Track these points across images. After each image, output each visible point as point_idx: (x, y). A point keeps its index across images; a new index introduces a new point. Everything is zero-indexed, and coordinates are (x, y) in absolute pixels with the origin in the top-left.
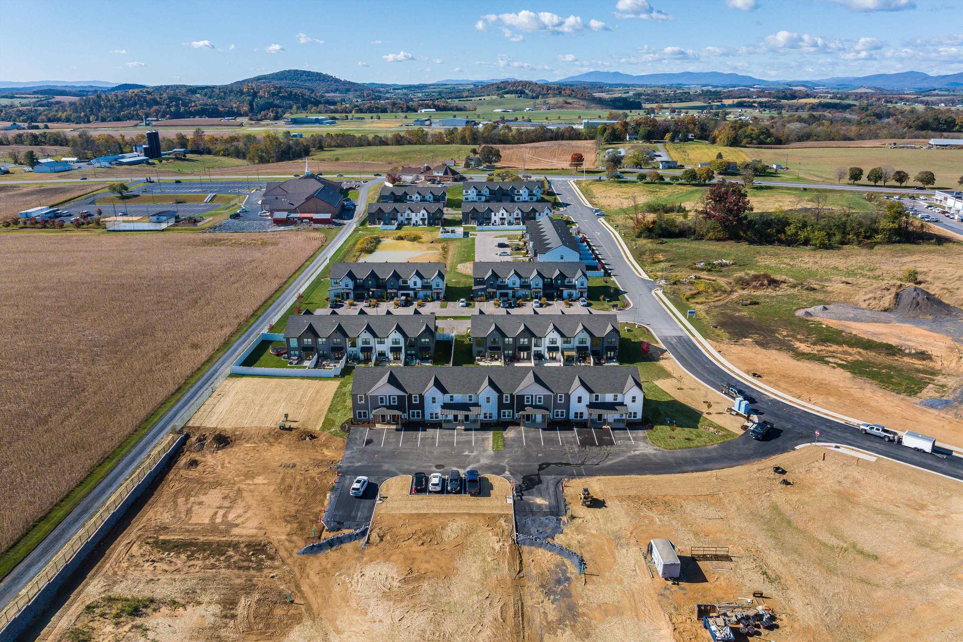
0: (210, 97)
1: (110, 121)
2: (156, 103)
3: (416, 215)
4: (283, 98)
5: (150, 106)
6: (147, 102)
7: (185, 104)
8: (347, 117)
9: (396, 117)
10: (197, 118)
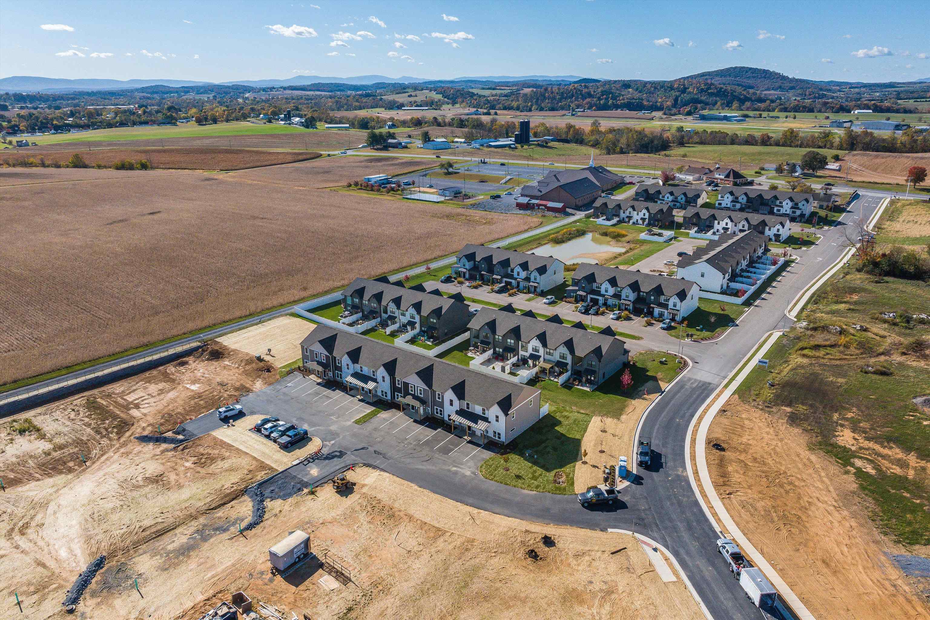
0: (640, 92)
1: (546, 110)
2: (590, 95)
3: (638, 214)
4: (712, 94)
5: (584, 98)
6: (582, 95)
7: (614, 98)
8: (761, 115)
9: (816, 117)
10: (619, 111)
